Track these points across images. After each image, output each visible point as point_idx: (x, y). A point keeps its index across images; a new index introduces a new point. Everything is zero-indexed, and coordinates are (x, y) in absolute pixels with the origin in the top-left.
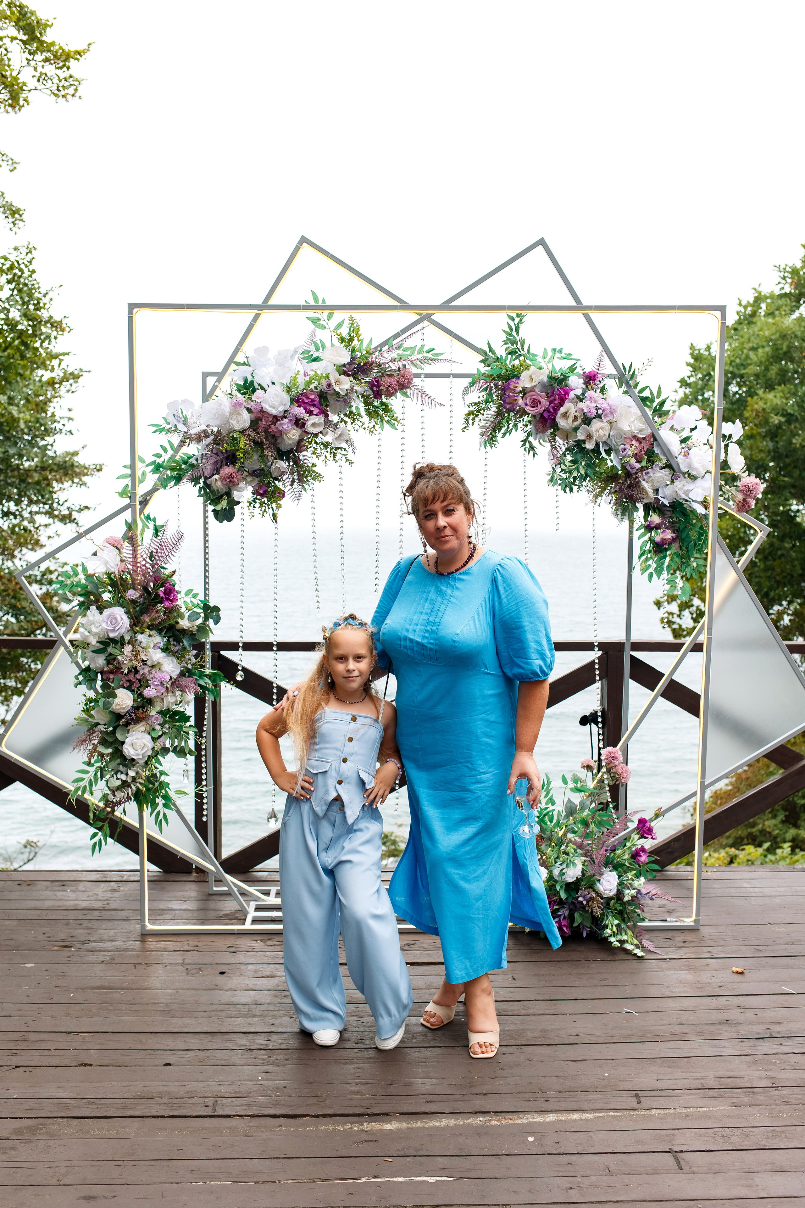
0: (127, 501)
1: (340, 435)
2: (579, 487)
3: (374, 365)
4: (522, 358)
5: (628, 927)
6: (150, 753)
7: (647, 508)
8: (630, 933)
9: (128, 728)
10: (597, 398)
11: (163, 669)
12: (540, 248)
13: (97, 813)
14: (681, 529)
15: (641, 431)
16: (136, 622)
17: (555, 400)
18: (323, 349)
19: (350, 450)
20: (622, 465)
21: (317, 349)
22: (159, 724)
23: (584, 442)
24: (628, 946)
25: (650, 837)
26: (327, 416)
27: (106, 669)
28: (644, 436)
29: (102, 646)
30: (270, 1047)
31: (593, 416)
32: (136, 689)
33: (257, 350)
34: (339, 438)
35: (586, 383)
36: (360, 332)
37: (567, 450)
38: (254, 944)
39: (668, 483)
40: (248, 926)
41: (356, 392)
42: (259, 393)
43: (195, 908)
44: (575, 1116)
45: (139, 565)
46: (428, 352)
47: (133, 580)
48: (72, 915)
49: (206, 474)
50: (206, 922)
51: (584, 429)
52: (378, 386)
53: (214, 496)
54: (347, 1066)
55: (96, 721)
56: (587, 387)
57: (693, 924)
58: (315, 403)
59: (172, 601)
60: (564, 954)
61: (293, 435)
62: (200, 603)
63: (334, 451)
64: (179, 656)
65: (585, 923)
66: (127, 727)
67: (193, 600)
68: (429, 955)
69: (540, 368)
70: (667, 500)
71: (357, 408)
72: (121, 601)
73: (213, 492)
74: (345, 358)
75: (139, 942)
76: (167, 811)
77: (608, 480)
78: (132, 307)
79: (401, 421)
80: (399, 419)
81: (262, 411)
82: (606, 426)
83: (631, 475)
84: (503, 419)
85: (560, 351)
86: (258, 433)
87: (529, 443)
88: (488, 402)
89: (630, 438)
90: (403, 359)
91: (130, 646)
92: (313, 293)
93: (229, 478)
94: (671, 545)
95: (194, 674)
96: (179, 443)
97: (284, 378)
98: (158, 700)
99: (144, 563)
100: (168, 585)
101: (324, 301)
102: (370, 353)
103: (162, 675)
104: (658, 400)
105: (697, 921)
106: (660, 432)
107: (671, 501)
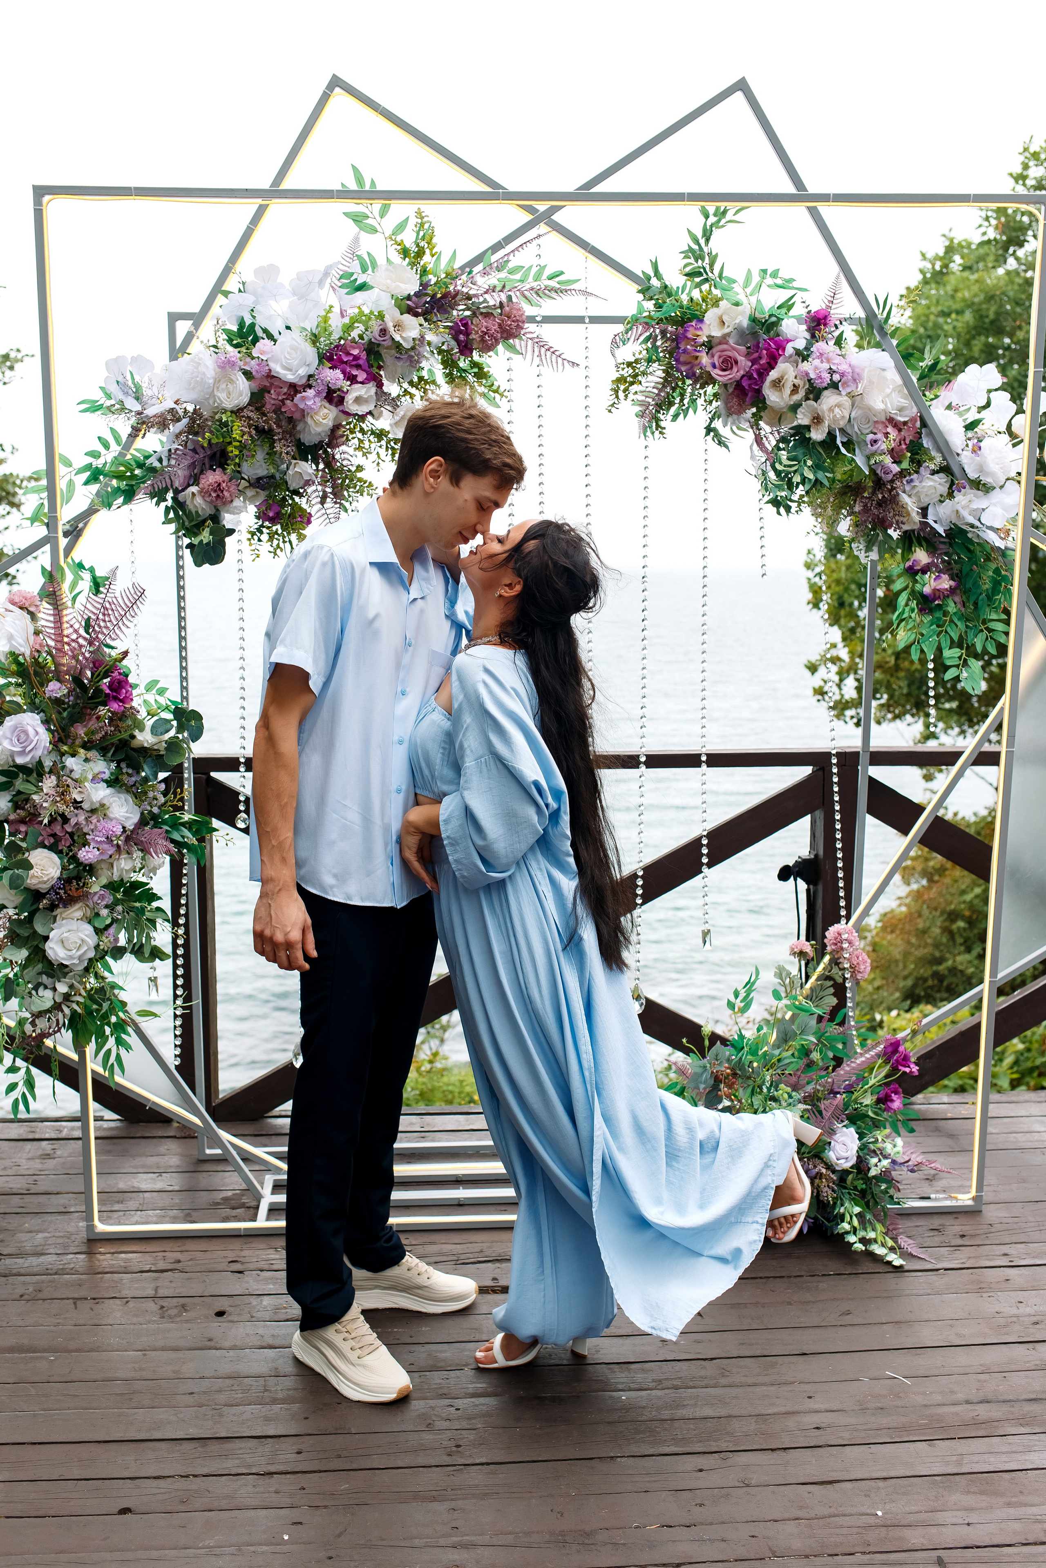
0: (41, 531)
2: (799, 505)
3: (459, 297)
4: (705, 287)
5: (874, 1216)
6: (92, 954)
7: (908, 539)
8: (879, 1227)
9: (54, 913)
10: (831, 355)
11: (111, 815)
12: (739, 95)
14: (964, 573)
15: (901, 409)
16: (62, 740)
17: (760, 358)
18: (374, 268)
20: (870, 466)
21: (364, 270)
22: (106, 907)
23: (808, 428)
24: (879, 1250)
26: (380, 385)
27: (12, 817)
28: (906, 419)
29: (4, 779)
30: (304, 1467)
31: (825, 385)
32: (65, 849)
33: (258, 271)
35: (812, 330)
36: (434, 240)
37: (778, 442)
38: (272, 1255)
39: (942, 497)
40: (262, 1222)
41: (429, 344)
42: (264, 344)
43: (177, 1188)
45: (66, 639)
46: (550, 278)
47: (57, 665)
49: (177, 484)
50: (194, 1214)
51: (809, 406)
52: (467, 334)
53: (191, 521)
54: (435, 1505)
56: (813, 336)
57: (970, 1203)
58: (361, 362)
59: (123, 701)
60: (774, 1263)
61: (323, 417)
62: (169, 703)
64: (138, 793)
66: (52, 912)
67: (159, 698)
69: (737, 304)
70: (942, 525)
71: (430, 371)
72: (37, 701)
73: (188, 514)
74: (411, 285)
75: (83, 1256)
76: (123, 1052)
78: (40, 192)
79: (506, 394)
80: (501, 390)
81: (270, 376)
82: (845, 401)
84: (674, 389)
85: (775, 274)
86: (264, 414)
87: (715, 430)
88: (649, 361)
89: (883, 423)
90: (507, 288)
91: (53, 778)
92: (354, 168)
93: (215, 491)
94: (946, 597)
95: (165, 822)
96: (129, 430)
97: (306, 318)
98: (103, 866)
99: (74, 636)
100: (116, 674)
101: (373, 182)
102: (452, 276)
103: (109, 825)
104: (932, 362)
105: (977, 1199)
106: (931, 412)
107: (947, 529)
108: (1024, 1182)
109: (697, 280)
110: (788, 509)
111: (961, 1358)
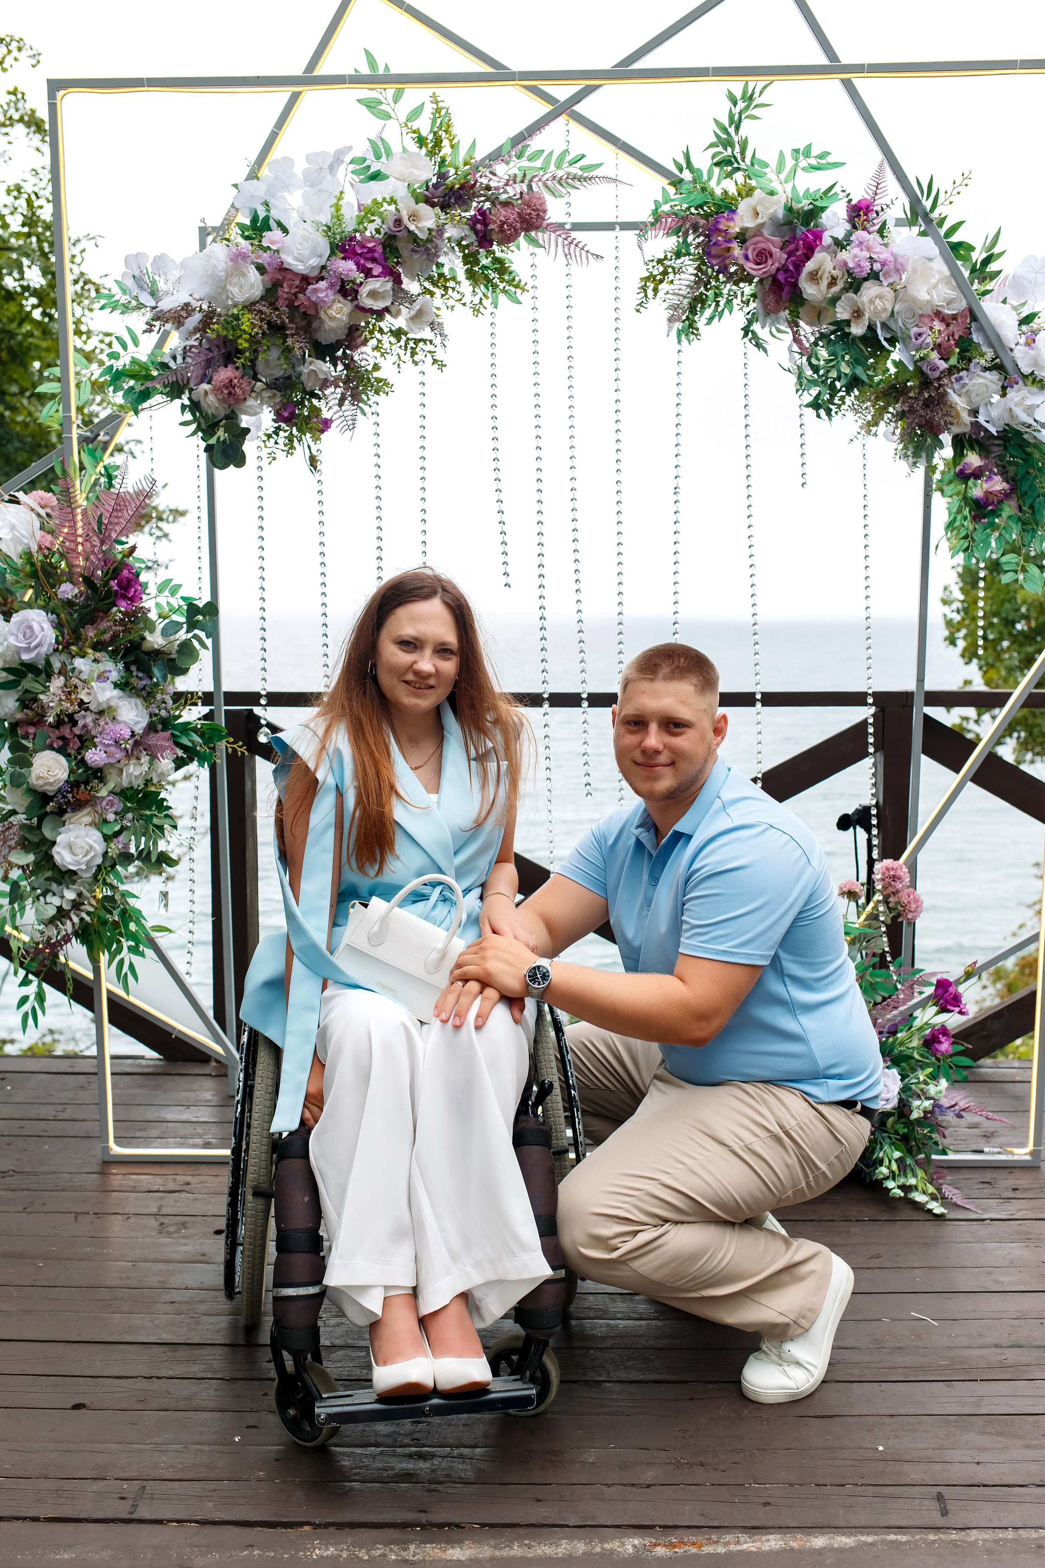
1: (419, 313)
2: (841, 406)
3: (479, 189)
4: (739, 176)
5: (917, 1163)
6: (99, 861)
7: (959, 443)
8: (920, 1173)
9: (63, 819)
10: (871, 243)
11: (120, 718)
14: (1019, 476)
15: (948, 302)
16: (70, 640)
17: (797, 250)
18: (388, 156)
19: (439, 339)
20: (915, 362)
21: (378, 157)
22: (116, 813)
23: (848, 323)
24: (919, 1197)
25: (957, 1009)
26: (398, 281)
27: (22, 717)
28: (954, 313)
29: (12, 678)
31: (864, 274)
32: (73, 752)
34: (418, 317)
35: (853, 219)
36: (454, 130)
37: (818, 340)
39: (996, 398)
41: (449, 239)
42: (276, 235)
43: (202, 1120)
44: (819, 1541)
46: (572, 163)
47: (71, 566)
49: (191, 384)
51: (848, 299)
52: (485, 226)
53: (207, 422)
55: (10, 807)
56: (855, 227)
57: (1028, 1158)
58: (376, 255)
59: (133, 600)
61: (337, 311)
62: (182, 603)
63: (413, 347)
64: (147, 695)
66: (62, 816)
67: (171, 599)
70: (994, 426)
71: (452, 269)
72: (47, 602)
73: (204, 414)
74: (427, 172)
75: (95, 1176)
77: (889, 395)
78: (54, 85)
79: (528, 289)
80: (522, 283)
81: (282, 269)
82: (886, 291)
84: (707, 289)
85: (807, 153)
86: (277, 309)
87: (753, 332)
88: (679, 257)
89: (929, 316)
90: (528, 177)
91: (62, 678)
92: (367, 52)
93: (227, 388)
94: (1001, 502)
95: (174, 728)
97: (321, 211)
98: (113, 771)
100: (125, 572)
101: (386, 66)
102: (471, 168)
103: (117, 728)
104: (984, 255)
105: (1034, 1153)
106: (982, 304)
107: (1001, 429)
109: (729, 168)
110: (829, 412)
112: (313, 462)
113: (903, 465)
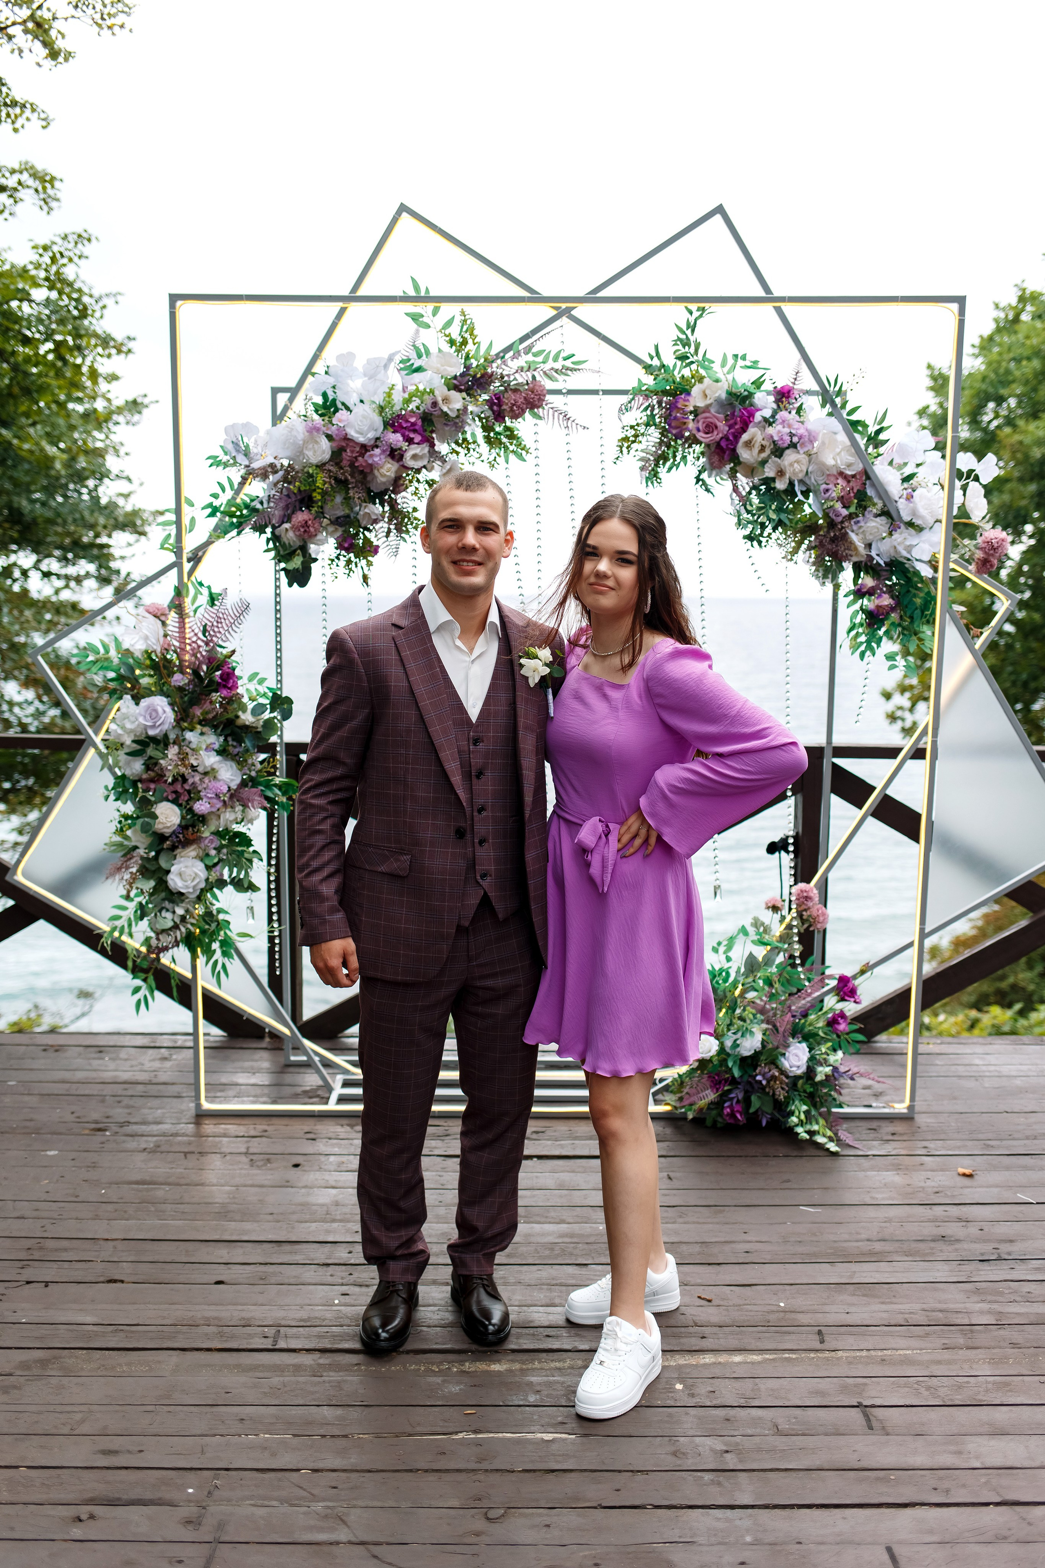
0: (171, 558)
1: (450, 471)
2: (769, 540)
3: (495, 376)
4: (694, 367)
5: (820, 1114)
6: (203, 885)
7: (858, 568)
8: (822, 1121)
9: (175, 853)
10: (791, 421)
11: (220, 778)
12: (718, 217)
13: (139, 961)
14: (902, 593)
15: (849, 465)
16: (183, 718)
17: (736, 423)
18: (427, 355)
20: (824, 511)
21: (420, 356)
22: (215, 849)
23: (773, 480)
24: (820, 1139)
25: (852, 999)
26: (432, 445)
27: (145, 776)
28: (853, 473)
29: (139, 747)
30: (352, 1261)
31: (786, 445)
32: (184, 803)
33: (340, 358)
35: (778, 401)
36: (475, 332)
37: (751, 489)
38: (339, 1129)
39: (885, 535)
40: (332, 1106)
41: (472, 413)
42: (342, 414)
43: (267, 1083)
44: (737, 1358)
45: (188, 641)
46: (565, 359)
47: (181, 661)
48: (108, 1090)
49: (274, 522)
50: (281, 1100)
51: (774, 462)
52: (500, 405)
53: (285, 551)
55: (134, 844)
56: (778, 406)
57: (905, 1111)
58: (417, 427)
59: (231, 689)
61: (387, 470)
62: (267, 691)
64: (240, 760)
65: (764, 1109)
66: (173, 851)
67: (259, 687)
68: (562, 1146)
70: (883, 557)
71: (473, 435)
72: (165, 689)
73: (283, 546)
74: (457, 368)
75: (192, 1126)
76: (228, 961)
77: (805, 532)
78: (174, 299)
79: (532, 452)
80: (528, 448)
81: (346, 439)
82: (802, 457)
83: (836, 525)
84: (668, 448)
85: (744, 358)
86: (341, 468)
87: (702, 480)
88: (647, 425)
89: (834, 476)
90: (532, 368)
91: (176, 747)
92: (413, 280)
93: (303, 527)
94: (888, 614)
95: (260, 784)
96: (240, 480)
97: (375, 393)
98: (214, 818)
99: (194, 639)
100: (226, 668)
101: (427, 290)
102: (489, 361)
103: (218, 784)
104: (877, 427)
105: (911, 1108)
106: (874, 468)
107: (888, 560)
108: (955, 1098)
109: (686, 362)
110: (760, 543)
111: (871, 1212)
112: (365, 578)
113: (816, 583)
